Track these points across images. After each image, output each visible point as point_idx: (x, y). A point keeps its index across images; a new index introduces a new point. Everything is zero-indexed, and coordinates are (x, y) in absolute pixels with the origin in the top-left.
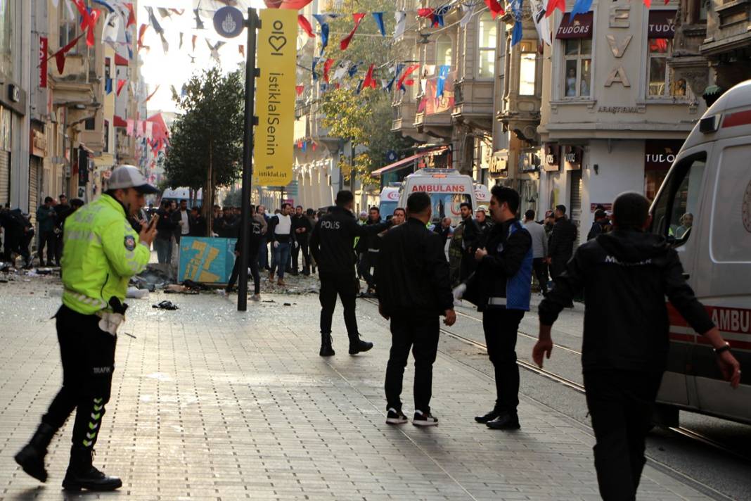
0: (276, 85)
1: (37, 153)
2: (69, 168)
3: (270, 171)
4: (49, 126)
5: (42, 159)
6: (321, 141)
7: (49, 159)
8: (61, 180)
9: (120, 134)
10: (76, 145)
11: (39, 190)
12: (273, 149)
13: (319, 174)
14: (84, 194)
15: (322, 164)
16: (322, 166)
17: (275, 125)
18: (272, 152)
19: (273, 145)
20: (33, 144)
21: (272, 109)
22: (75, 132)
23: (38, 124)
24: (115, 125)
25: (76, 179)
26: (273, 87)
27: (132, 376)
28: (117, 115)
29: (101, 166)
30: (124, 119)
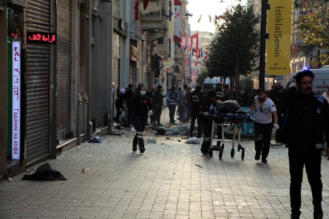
0: (280, 14)
1: (134, 59)
2: (150, 67)
3: (276, 66)
4: (140, 43)
5: (136, 62)
6: (298, 46)
7: (139, 62)
8: (146, 74)
9: (177, 46)
10: (154, 54)
11: (134, 81)
12: (278, 53)
13: (297, 67)
14: (157, 82)
15: (298, 61)
16: (298, 62)
17: (279, 38)
18: (277, 54)
19: (278, 51)
20: (131, 54)
21: (277, 29)
22: (153, 46)
23: (133, 42)
24: (174, 41)
25: (153, 74)
26: (278, 16)
27: (205, 190)
28: (176, 35)
29: (167, 65)
30: (179, 37)
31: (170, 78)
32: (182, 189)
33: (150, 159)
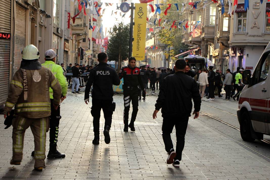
0: (140, 28)
1: (66, 49)
2: (77, 54)
3: (138, 56)
4: (70, 41)
5: (68, 51)
6: (159, 46)
7: (70, 51)
8: (74, 58)
9: (94, 43)
10: (79, 47)
11: (67, 62)
12: (139, 49)
13: (158, 57)
15: (159, 53)
16: (159, 54)
17: (139, 41)
19: (139, 47)
20: (65, 47)
21: (138, 36)
22: (79, 43)
23: (67, 40)
24: (92, 41)
25: (79, 58)
26: (139, 29)
27: (89, 121)
28: (93, 37)
29: (88, 54)
30: (95, 38)
31: (90, 61)
32: (76, 120)
33: (66, 104)
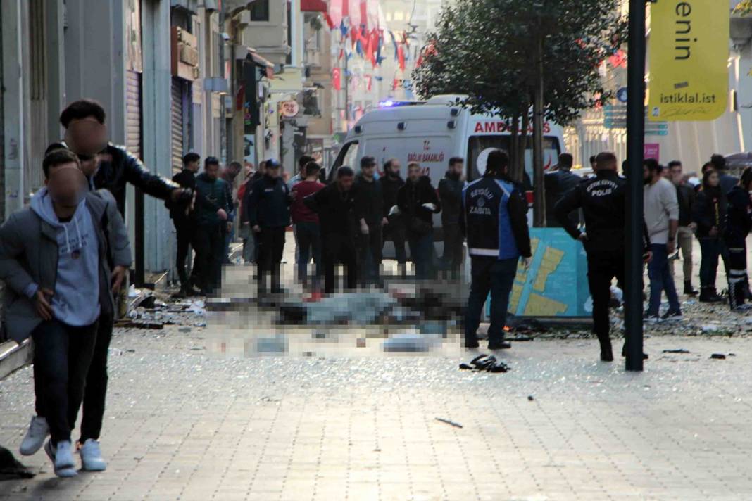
1: (184, 72)
3: (682, 91)
5: (190, 83)
7: (200, 83)
9: (308, 26)
10: (241, 55)
12: (687, 48)
14: (252, 149)
18: (684, 53)
19: (688, 40)
20: (176, 54)
22: (237, 27)
23: (182, 16)
25: (240, 122)
29: (279, 92)
31: (290, 133)
